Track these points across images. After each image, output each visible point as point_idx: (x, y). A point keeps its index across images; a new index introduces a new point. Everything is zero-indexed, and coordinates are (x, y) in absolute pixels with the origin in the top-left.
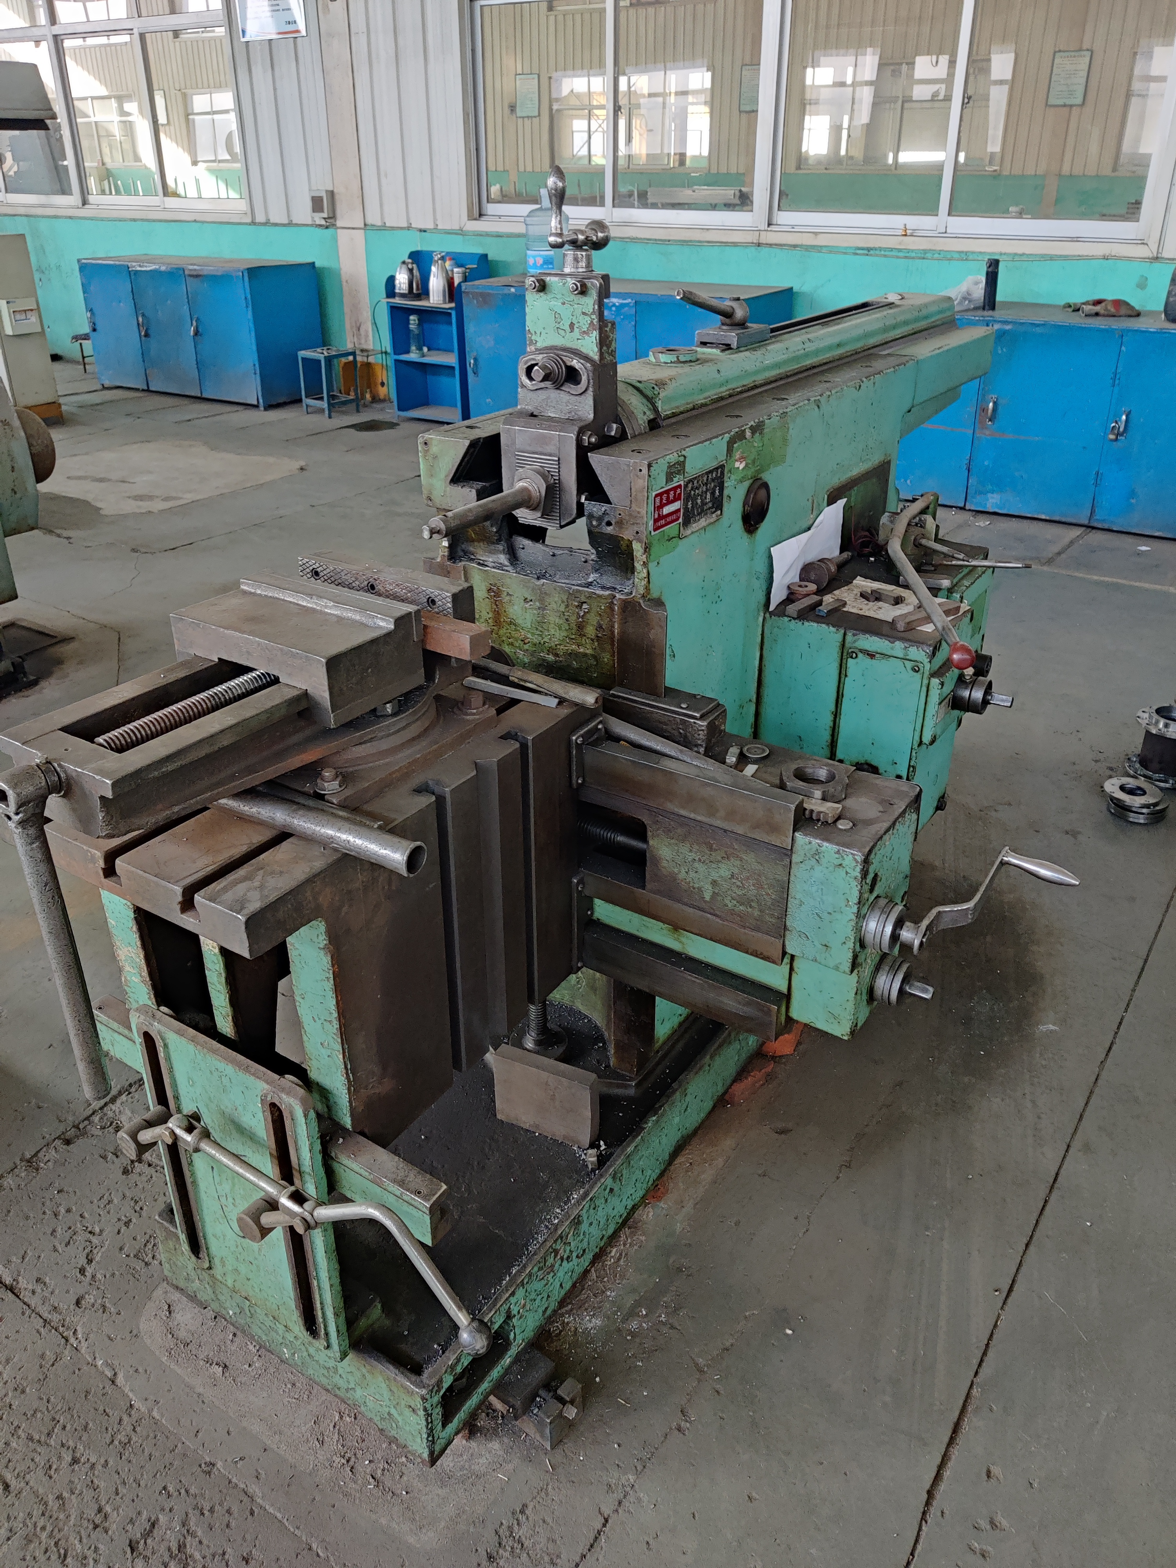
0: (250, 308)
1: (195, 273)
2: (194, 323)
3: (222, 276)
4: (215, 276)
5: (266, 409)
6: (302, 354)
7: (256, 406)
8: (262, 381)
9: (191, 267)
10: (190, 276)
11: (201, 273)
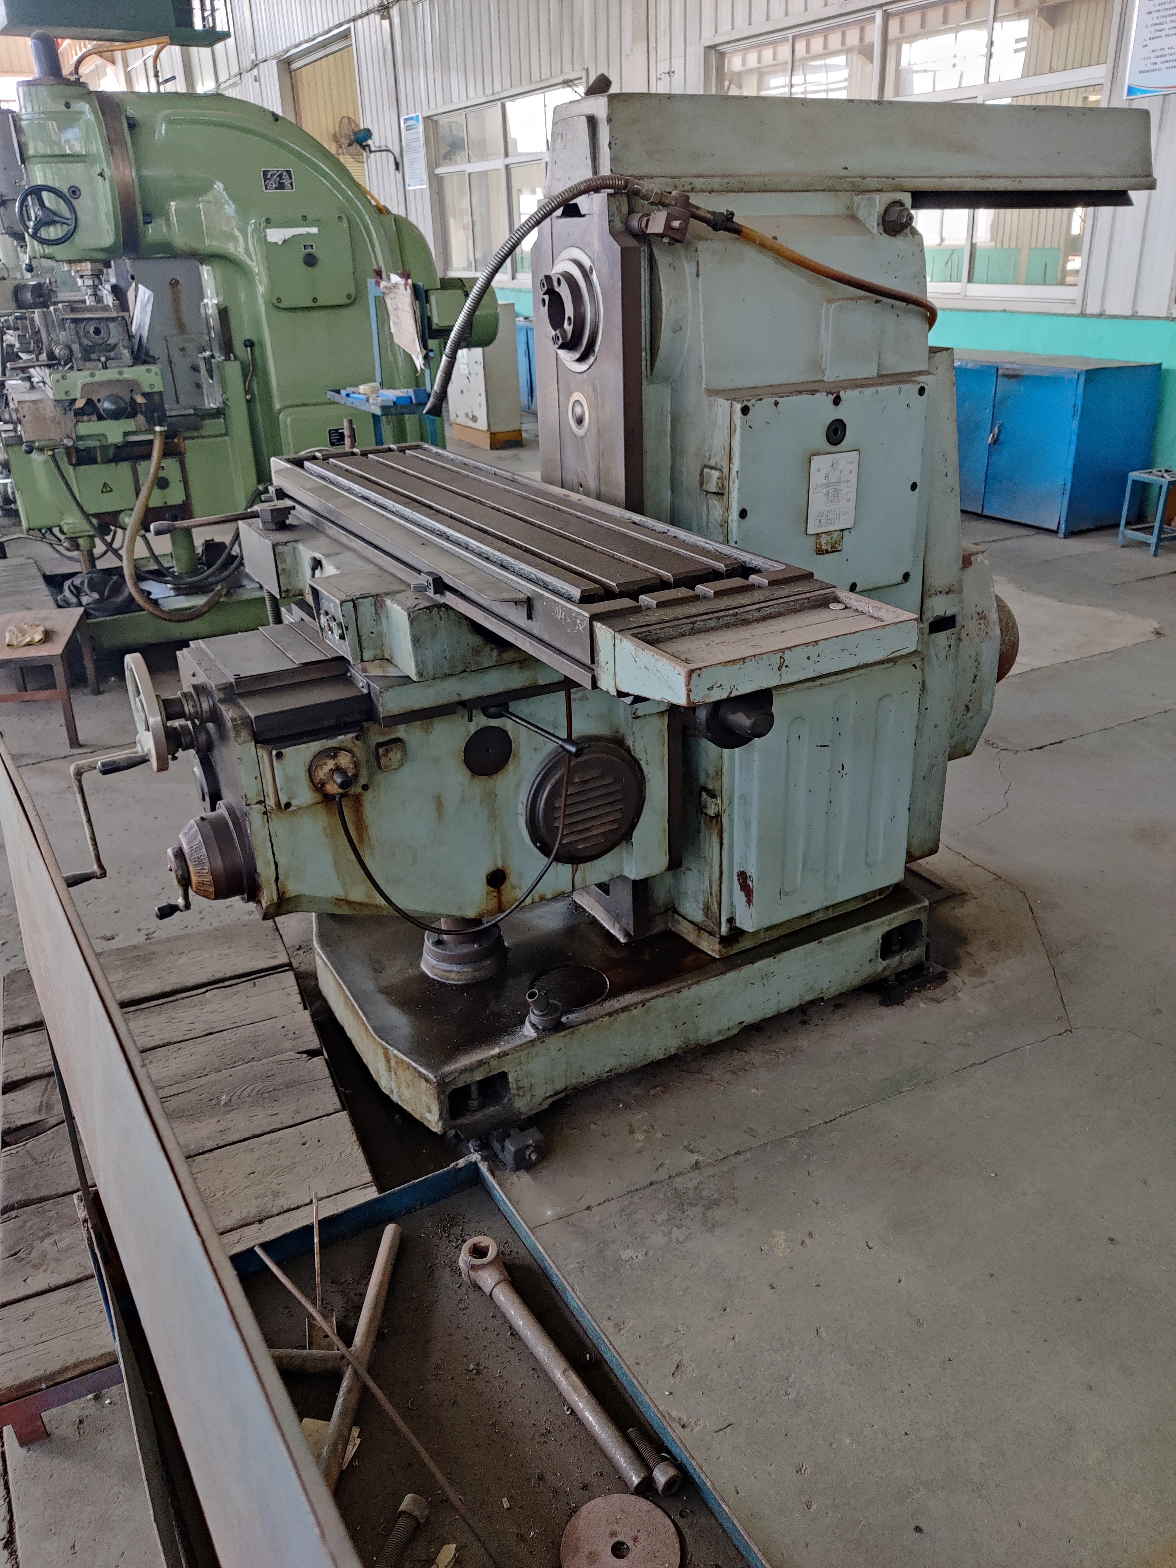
0: (1077, 418)
1: (1012, 373)
2: (996, 430)
3: (1049, 378)
4: (1040, 378)
5: (1065, 537)
6: (1135, 475)
7: (1055, 532)
8: (1070, 504)
9: (1008, 366)
10: (1005, 375)
11: (1020, 373)
